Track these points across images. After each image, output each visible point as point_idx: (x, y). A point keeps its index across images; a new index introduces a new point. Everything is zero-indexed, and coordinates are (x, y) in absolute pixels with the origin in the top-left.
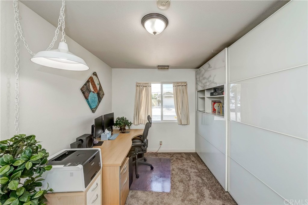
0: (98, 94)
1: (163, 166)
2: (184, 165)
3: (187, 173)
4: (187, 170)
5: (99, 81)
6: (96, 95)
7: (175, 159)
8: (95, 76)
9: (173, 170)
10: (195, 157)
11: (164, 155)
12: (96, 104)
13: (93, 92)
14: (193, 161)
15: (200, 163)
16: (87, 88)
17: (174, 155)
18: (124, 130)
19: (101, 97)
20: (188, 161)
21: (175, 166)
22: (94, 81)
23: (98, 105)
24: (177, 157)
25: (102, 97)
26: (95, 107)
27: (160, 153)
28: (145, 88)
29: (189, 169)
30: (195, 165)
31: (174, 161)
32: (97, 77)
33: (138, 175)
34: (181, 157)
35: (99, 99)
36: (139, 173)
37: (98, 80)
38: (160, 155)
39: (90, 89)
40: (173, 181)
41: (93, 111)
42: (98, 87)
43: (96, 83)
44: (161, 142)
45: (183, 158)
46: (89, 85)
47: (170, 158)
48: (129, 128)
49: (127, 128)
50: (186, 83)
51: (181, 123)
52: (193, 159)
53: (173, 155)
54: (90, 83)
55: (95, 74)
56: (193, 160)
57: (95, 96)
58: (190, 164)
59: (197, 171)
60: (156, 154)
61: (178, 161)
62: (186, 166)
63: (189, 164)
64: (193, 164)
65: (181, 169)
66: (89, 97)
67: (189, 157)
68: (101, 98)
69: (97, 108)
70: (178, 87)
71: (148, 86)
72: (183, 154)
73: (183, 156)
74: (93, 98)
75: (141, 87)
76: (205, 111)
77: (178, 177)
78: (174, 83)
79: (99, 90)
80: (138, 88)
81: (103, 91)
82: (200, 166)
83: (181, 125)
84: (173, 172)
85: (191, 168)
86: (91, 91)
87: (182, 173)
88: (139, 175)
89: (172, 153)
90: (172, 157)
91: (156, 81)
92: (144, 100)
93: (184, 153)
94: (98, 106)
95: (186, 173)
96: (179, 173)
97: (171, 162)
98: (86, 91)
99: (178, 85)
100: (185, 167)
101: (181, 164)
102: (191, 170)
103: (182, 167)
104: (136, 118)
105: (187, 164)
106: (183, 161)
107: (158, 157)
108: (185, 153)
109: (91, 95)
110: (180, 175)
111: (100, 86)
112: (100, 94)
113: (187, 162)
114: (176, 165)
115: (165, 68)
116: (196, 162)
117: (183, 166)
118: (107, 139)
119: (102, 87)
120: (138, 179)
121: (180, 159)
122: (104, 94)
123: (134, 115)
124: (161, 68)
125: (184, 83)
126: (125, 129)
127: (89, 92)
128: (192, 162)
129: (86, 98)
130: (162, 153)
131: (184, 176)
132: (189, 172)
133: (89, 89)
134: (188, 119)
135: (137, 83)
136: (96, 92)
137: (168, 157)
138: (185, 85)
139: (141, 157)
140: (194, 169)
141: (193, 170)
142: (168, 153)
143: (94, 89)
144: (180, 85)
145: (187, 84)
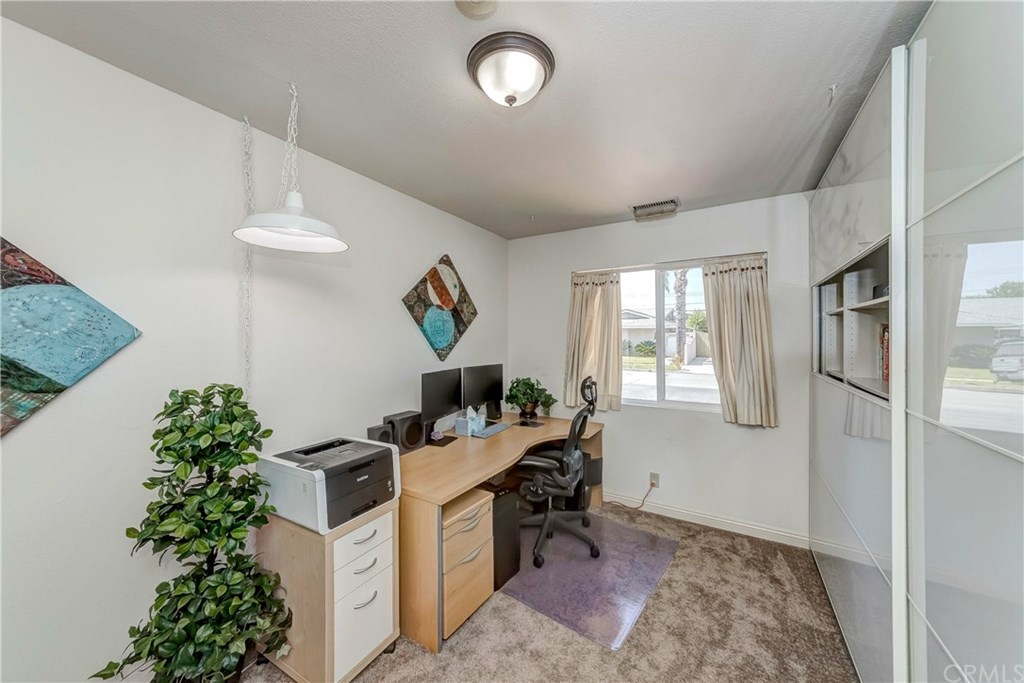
0: (456, 313)
1: (636, 560)
2: (724, 580)
3: (723, 613)
4: (729, 606)
5: (459, 278)
6: (447, 315)
7: (696, 549)
8: (443, 266)
9: (669, 584)
10: (794, 568)
11: (660, 525)
12: (450, 337)
13: (439, 307)
14: (775, 580)
15: (809, 599)
16: (419, 296)
17: (703, 534)
18: (531, 418)
19: (465, 320)
20: (753, 574)
21: (681, 574)
22: (442, 278)
23: (456, 341)
24: (707, 546)
25: (470, 322)
26: (446, 345)
27: (648, 515)
28: (600, 288)
29: (738, 603)
30: (778, 597)
31: (689, 555)
32: (453, 269)
33: (540, 559)
34: (727, 549)
35: (457, 326)
36: (546, 555)
37: (456, 273)
38: (647, 520)
39: (428, 298)
40: (646, 619)
41: (442, 357)
42: (455, 295)
43: (449, 282)
44: (654, 476)
45: (734, 557)
46: (426, 288)
47: (678, 539)
48: (548, 413)
49: (539, 411)
50: (764, 256)
51: (736, 419)
52: (782, 571)
53: (699, 532)
54: (429, 285)
55: (446, 261)
56: (777, 574)
57: (446, 318)
58: (756, 587)
59: (770, 621)
60: (633, 514)
61: (708, 559)
62: (727, 588)
63: (753, 584)
64: (769, 592)
65: (702, 590)
66: (425, 318)
67: (766, 560)
68: (463, 321)
69: (451, 349)
70: (726, 276)
71: (608, 282)
72: (745, 540)
73: (739, 547)
74: (439, 323)
75: (587, 288)
76: (842, 372)
77: (672, 611)
78: (703, 262)
79: (458, 302)
80: (579, 288)
81: (470, 303)
82: (801, 611)
83: (735, 426)
84: (665, 592)
85: (750, 601)
86: (431, 305)
87: (697, 607)
88: (543, 560)
89: (699, 525)
90: (689, 541)
91: (636, 264)
92: (596, 328)
93: (747, 537)
94: (456, 343)
95: (716, 614)
96: (683, 603)
97: (678, 553)
98: (415, 303)
99: (726, 268)
100: (723, 591)
101: (715, 575)
102: (745, 610)
103: (711, 584)
104: (569, 384)
105: (741, 585)
106: (727, 566)
107: (634, 525)
108: (751, 540)
109: (431, 315)
110: (687, 611)
111: (463, 290)
112: (462, 311)
113: (746, 577)
114: (691, 570)
115: (662, 212)
116: (788, 588)
117: (718, 583)
118: (469, 434)
119: (467, 294)
120: (539, 572)
121: (717, 556)
122: (475, 313)
123: (566, 374)
124: (649, 214)
125: (752, 257)
126: (533, 415)
127: (426, 306)
128: (766, 582)
129: (419, 322)
130: (658, 516)
131: (700, 621)
132: (733, 613)
133: (424, 300)
134: (771, 404)
135: (575, 275)
136: (447, 306)
137: (672, 534)
138: (759, 265)
139: (575, 508)
140: (764, 609)
141: (755, 614)
142: (679, 522)
143: (440, 298)
144: (732, 267)
145: (766, 260)
